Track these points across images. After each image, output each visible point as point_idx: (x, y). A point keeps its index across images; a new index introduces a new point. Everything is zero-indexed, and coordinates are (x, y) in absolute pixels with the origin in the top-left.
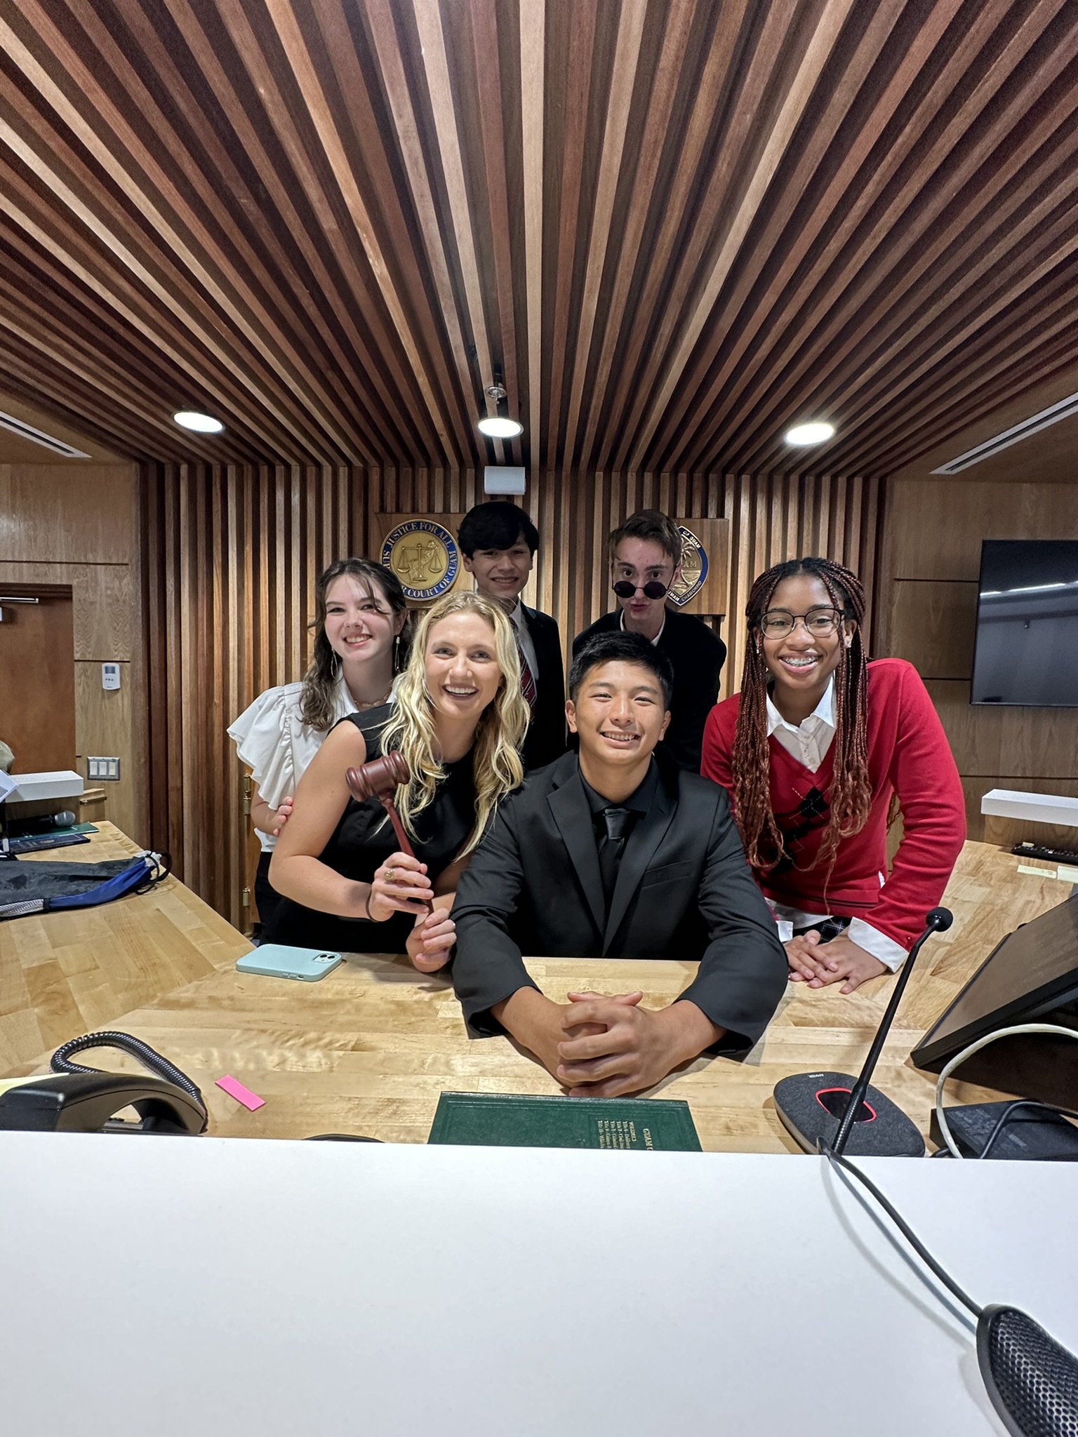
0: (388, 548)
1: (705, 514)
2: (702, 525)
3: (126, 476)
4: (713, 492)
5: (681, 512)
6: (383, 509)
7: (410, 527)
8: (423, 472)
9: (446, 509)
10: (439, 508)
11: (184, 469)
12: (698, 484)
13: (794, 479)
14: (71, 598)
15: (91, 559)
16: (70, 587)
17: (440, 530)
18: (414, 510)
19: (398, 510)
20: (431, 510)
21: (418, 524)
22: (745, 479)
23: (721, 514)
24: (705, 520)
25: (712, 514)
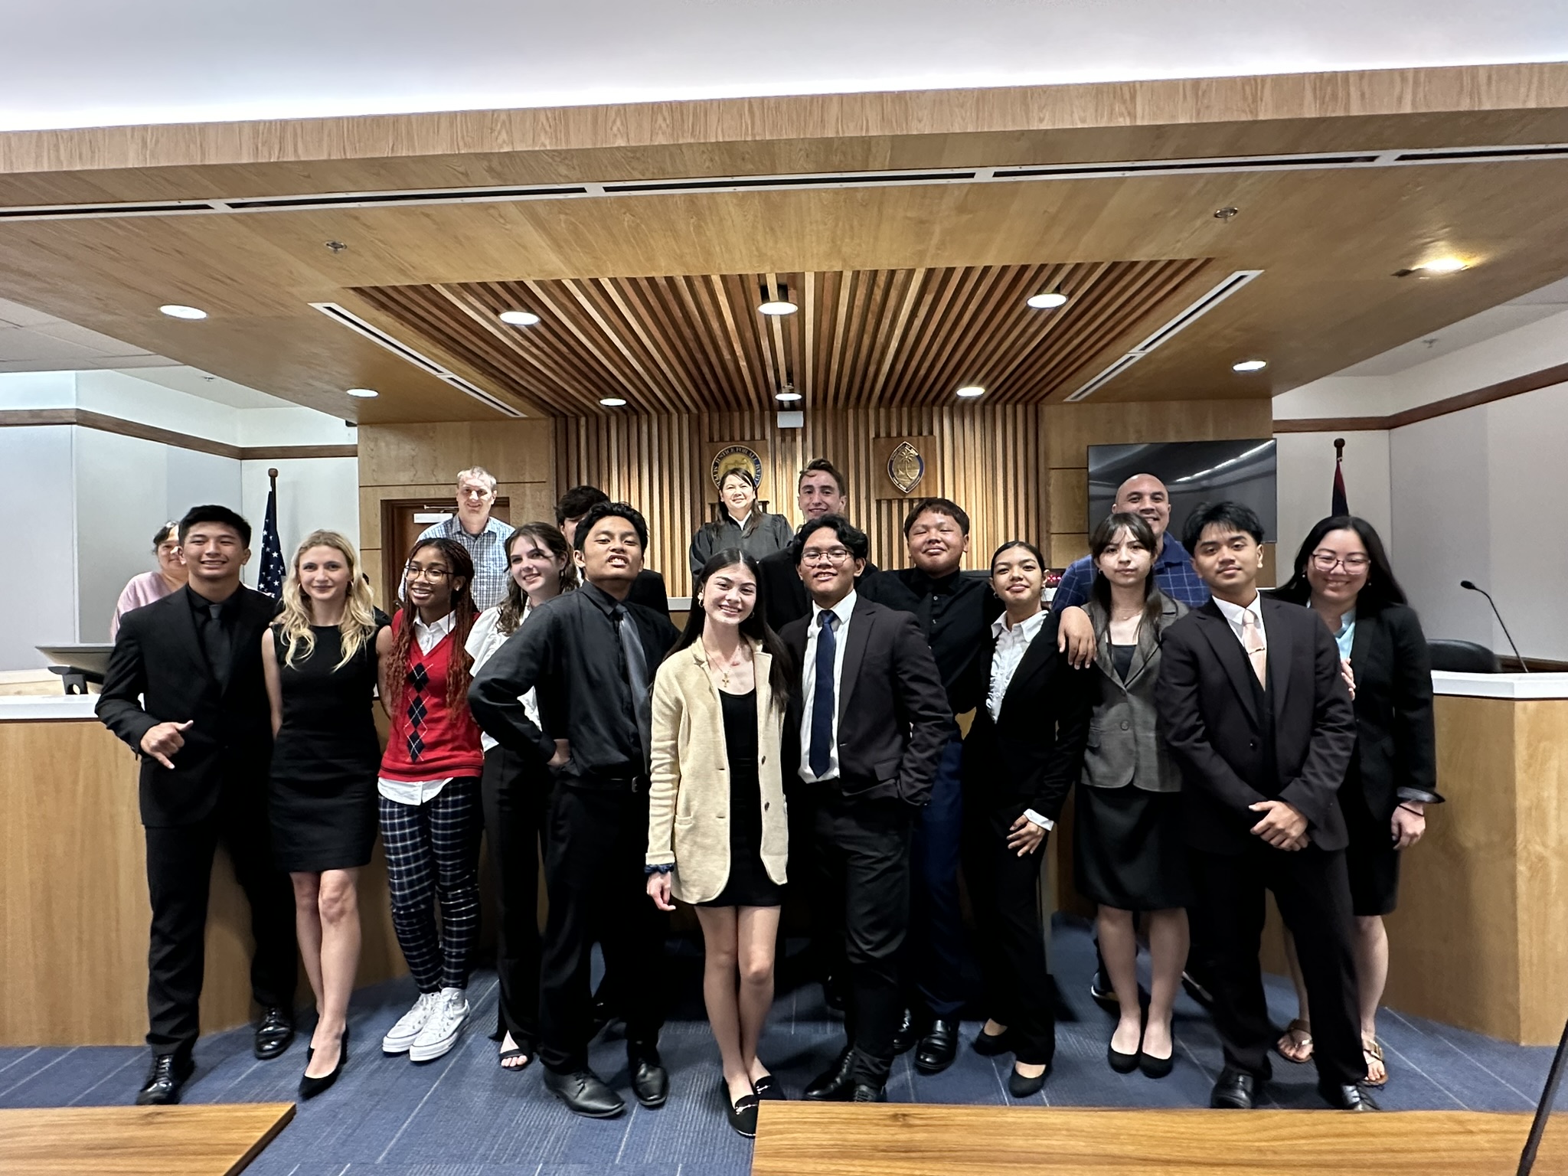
0: (716, 465)
1: (920, 434)
2: (919, 440)
3: (546, 425)
4: (925, 419)
5: (905, 433)
6: (711, 440)
7: (730, 450)
8: (737, 414)
9: (753, 437)
10: (747, 437)
11: (583, 421)
12: (914, 414)
13: (977, 407)
14: (508, 506)
15: (521, 479)
16: (508, 498)
17: (749, 452)
18: (732, 439)
19: (722, 440)
20: (742, 439)
21: (735, 448)
22: (946, 409)
23: (931, 433)
24: (921, 438)
25: (925, 433)
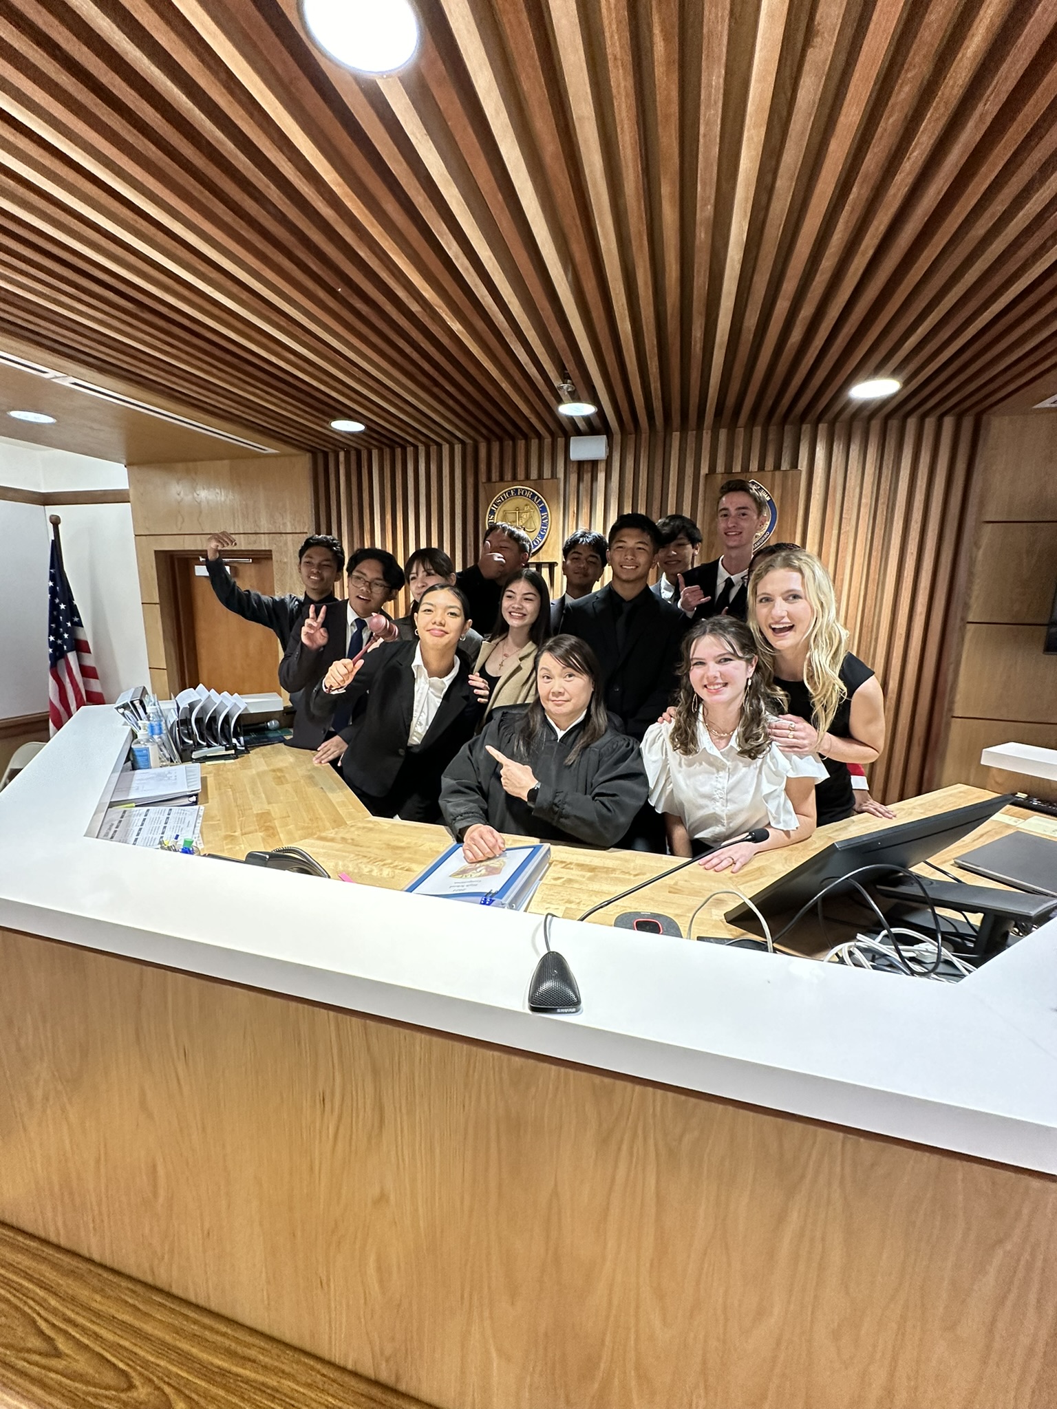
0: (493, 512)
1: (777, 466)
2: (773, 476)
3: (303, 462)
4: (787, 443)
5: (754, 466)
6: (489, 479)
7: (510, 494)
8: (521, 444)
9: (540, 476)
10: (534, 475)
11: (342, 455)
12: (771, 437)
13: (876, 425)
14: (272, 558)
15: (283, 529)
16: (271, 551)
17: (534, 495)
18: (514, 478)
19: (502, 479)
20: (527, 477)
21: (517, 491)
22: (823, 427)
23: (794, 464)
24: (777, 473)
25: (785, 466)
